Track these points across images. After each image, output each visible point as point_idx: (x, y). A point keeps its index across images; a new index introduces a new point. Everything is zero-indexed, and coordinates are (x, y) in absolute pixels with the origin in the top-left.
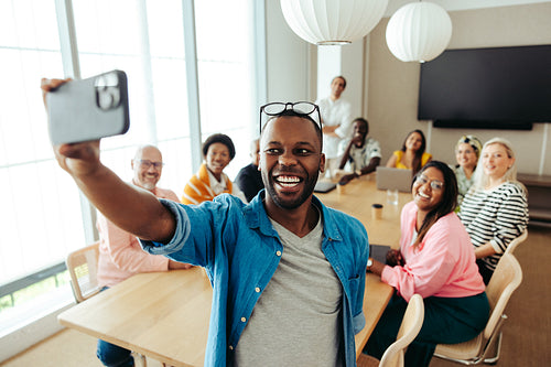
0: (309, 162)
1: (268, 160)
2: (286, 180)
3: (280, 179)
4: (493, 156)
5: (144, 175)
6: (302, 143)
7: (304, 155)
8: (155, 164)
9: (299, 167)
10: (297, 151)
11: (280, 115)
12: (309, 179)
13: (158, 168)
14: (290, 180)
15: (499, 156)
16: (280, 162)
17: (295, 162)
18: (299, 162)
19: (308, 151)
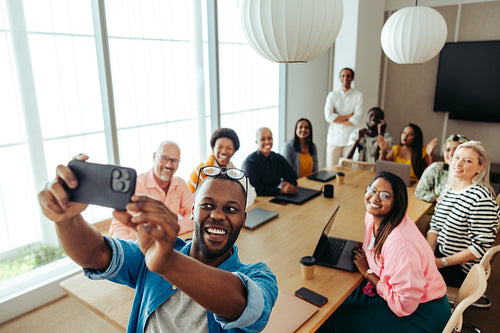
0: (234, 219)
1: (201, 214)
2: (214, 231)
3: (210, 230)
4: (464, 160)
5: (162, 168)
6: (232, 202)
7: (232, 213)
8: (172, 160)
9: (226, 222)
10: (226, 209)
11: (216, 177)
12: (233, 233)
13: (175, 164)
14: (218, 232)
15: (469, 161)
16: (212, 216)
17: (224, 218)
18: (227, 218)
19: (236, 209)
